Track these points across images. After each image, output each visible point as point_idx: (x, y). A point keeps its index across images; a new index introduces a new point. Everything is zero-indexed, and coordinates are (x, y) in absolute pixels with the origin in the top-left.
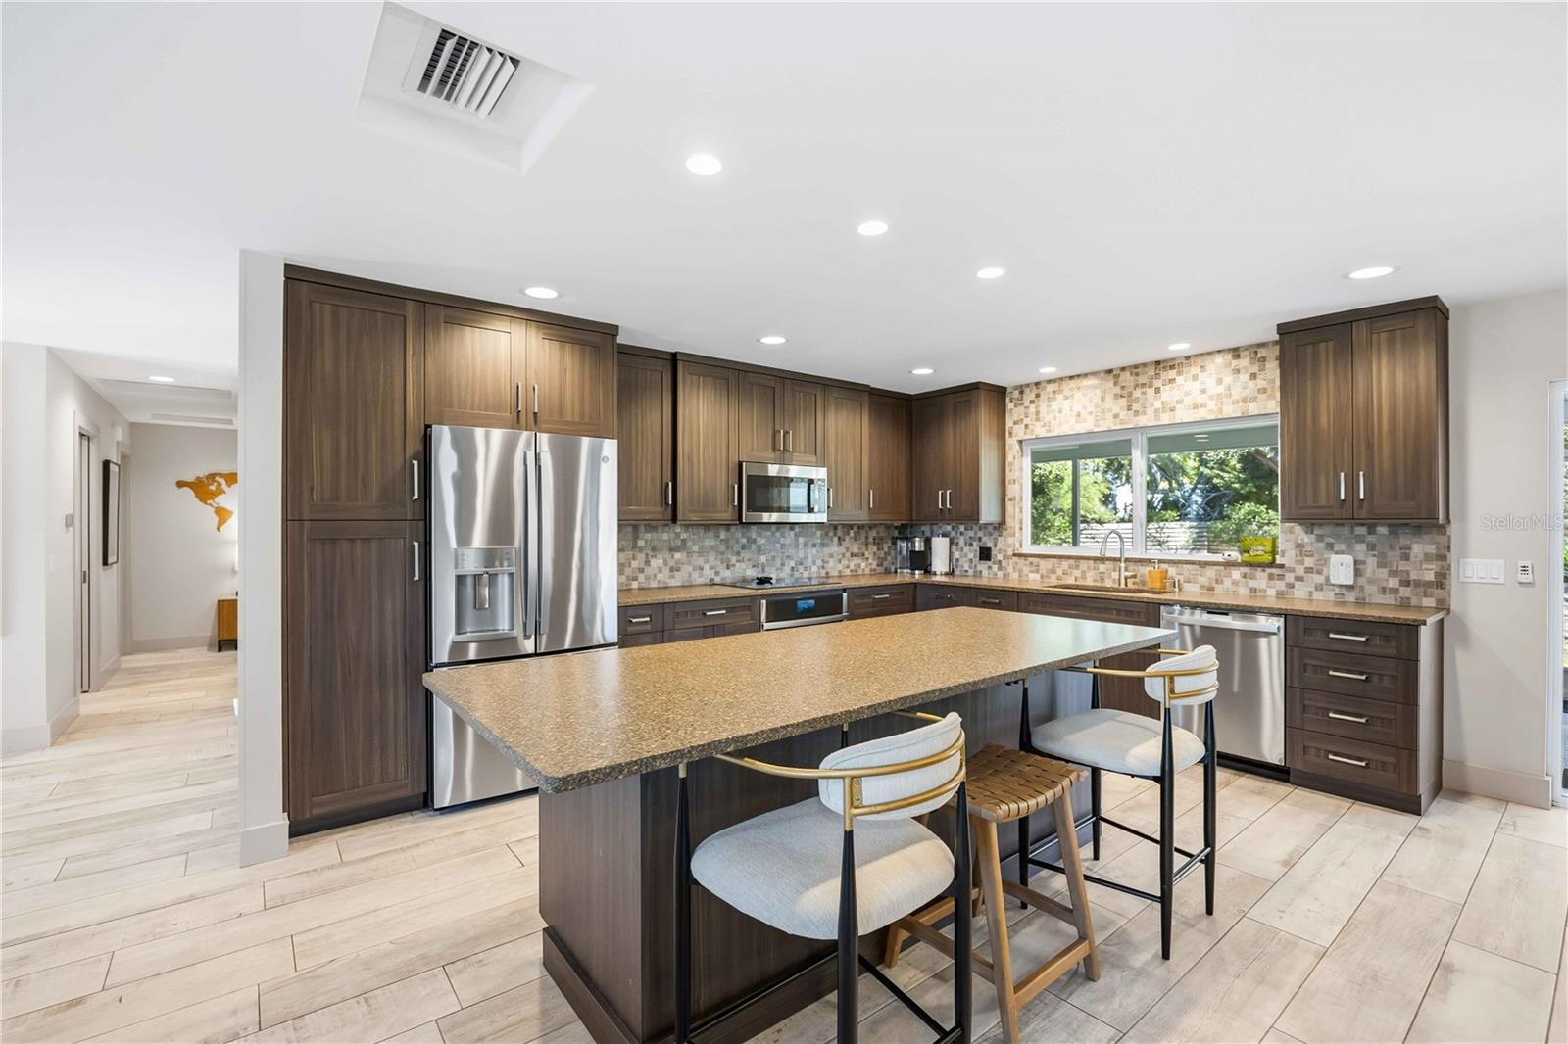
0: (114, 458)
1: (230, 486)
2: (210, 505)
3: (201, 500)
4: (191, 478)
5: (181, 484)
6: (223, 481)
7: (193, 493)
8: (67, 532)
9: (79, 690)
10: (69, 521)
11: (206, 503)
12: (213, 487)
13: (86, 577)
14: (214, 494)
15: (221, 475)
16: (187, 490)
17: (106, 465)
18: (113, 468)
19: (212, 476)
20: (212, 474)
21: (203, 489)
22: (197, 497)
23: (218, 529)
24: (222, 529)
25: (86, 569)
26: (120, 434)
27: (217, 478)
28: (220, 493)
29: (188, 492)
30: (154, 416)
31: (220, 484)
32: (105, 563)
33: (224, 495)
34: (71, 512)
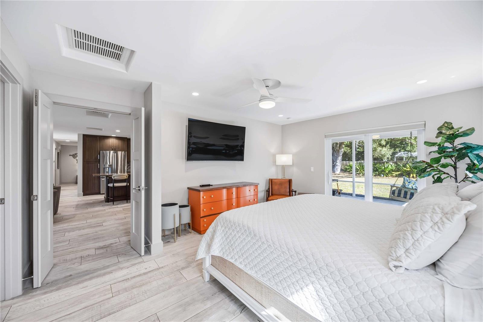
0: (59, 152)
2: (75, 159)
4: (72, 154)
5: (70, 155)
12: (76, 156)
13: (55, 171)
15: (76, 154)
16: (71, 156)
17: (58, 153)
18: (59, 153)
23: (77, 163)
26: (60, 148)
32: (58, 168)
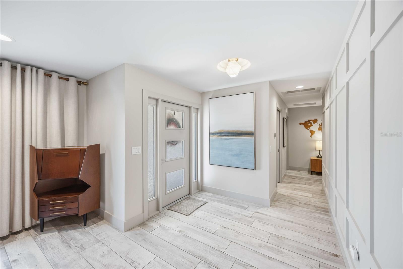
0: (285, 117)
1: (314, 124)
2: (309, 129)
3: (306, 128)
4: (303, 122)
5: (301, 124)
6: (312, 122)
7: (304, 126)
8: (275, 139)
9: (277, 182)
10: (275, 135)
11: (307, 129)
12: (309, 124)
13: (279, 151)
14: (310, 126)
15: (312, 120)
16: (302, 125)
17: (284, 119)
19: (309, 121)
20: (309, 120)
21: (307, 125)
22: (305, 127)
23: (311, 137)
24: (312, 136)
25: (279, 148)
26: (286, 111)
27: (311, 121)
28: (311, 126)
29: (303, 126)
30: (294, 105)
31: (311, 123)
32: (283, 147)
33: (313, 126)
34: (276, 133)
